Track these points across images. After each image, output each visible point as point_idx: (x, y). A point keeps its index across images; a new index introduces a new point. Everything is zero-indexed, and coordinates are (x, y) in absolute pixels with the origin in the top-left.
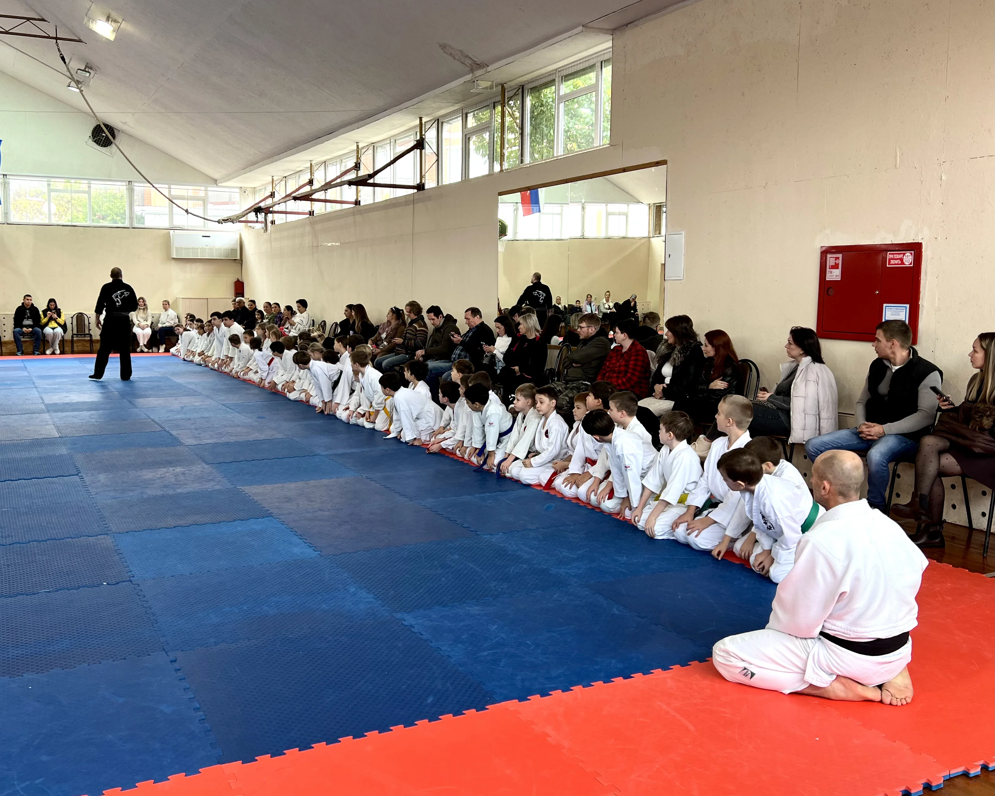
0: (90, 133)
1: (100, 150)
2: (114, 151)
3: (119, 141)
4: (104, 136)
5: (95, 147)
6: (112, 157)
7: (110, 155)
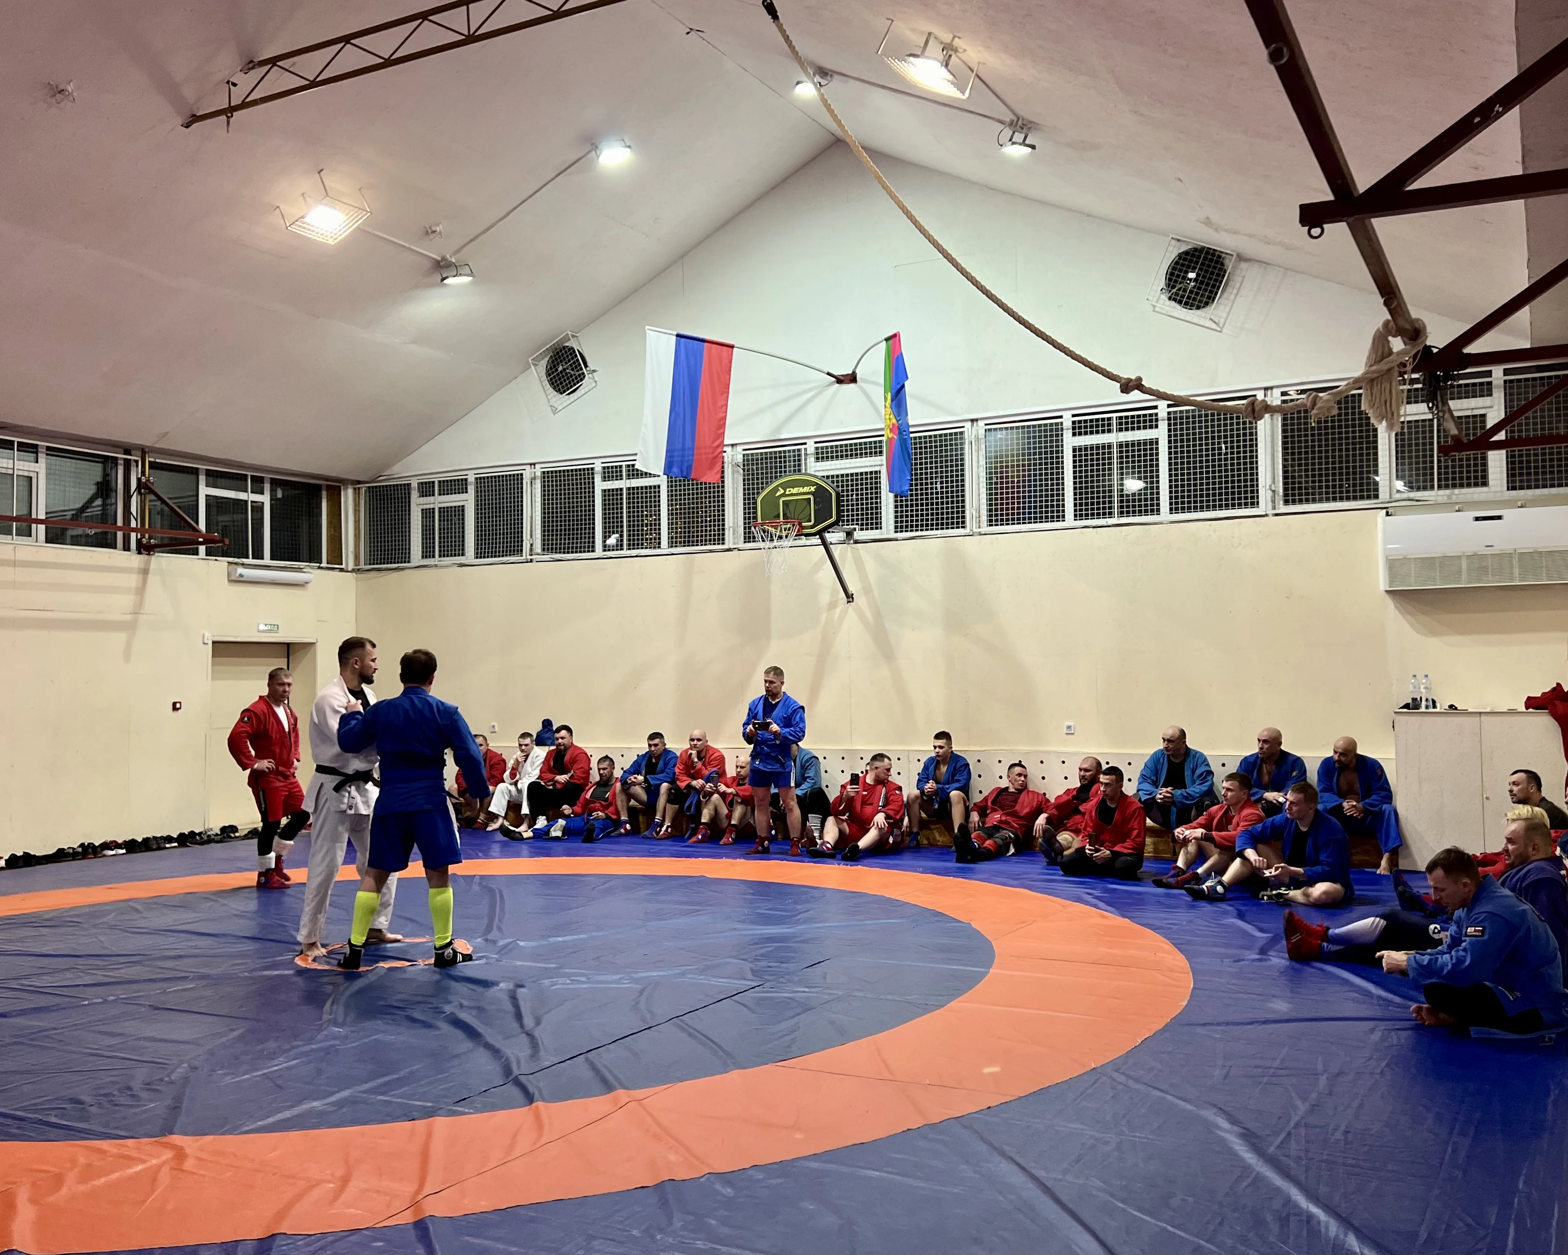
0: (1161, 282)
1: (1190, 318)
2: (1225, 315)
3: (1238, 285)
4: (1190, 280)
5: (1176, 315)
6: (1220, 332)
7: (1214, 326)
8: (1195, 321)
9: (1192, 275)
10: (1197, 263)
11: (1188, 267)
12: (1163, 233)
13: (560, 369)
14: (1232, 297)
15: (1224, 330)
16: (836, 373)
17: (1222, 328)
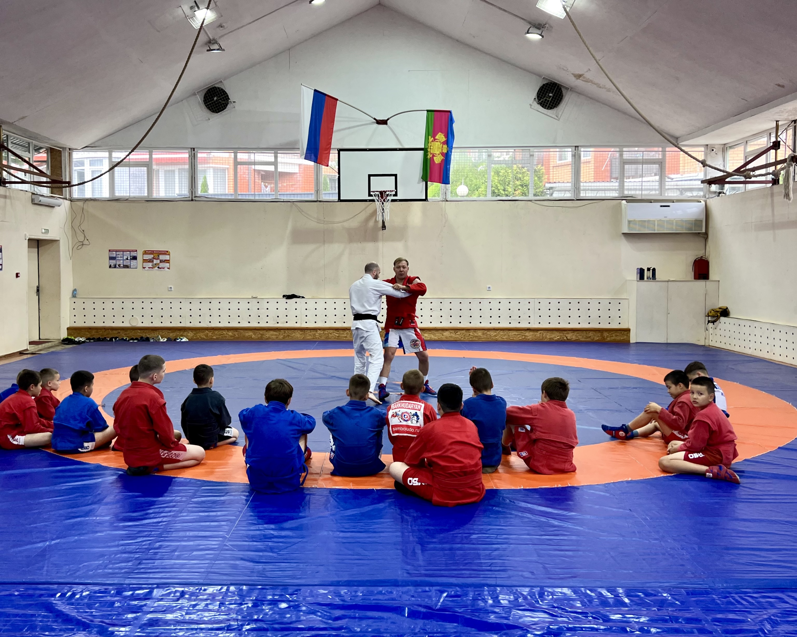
0: (534, 95)
1: (545, 113)
2: (560, 113)
3: (567, 101)
4: (551, 96)
5: (540, 110)
6: (559, 120)
7: (556, 117)
8: (548, 114)
9: (551, 95)
10: (554, 90)
11: (550, 91)
12: (540, 76)
13: (215, 98)
14: (564, 106)
15: (560, 120)
16: (378, 119)
17: (559, 119)
